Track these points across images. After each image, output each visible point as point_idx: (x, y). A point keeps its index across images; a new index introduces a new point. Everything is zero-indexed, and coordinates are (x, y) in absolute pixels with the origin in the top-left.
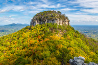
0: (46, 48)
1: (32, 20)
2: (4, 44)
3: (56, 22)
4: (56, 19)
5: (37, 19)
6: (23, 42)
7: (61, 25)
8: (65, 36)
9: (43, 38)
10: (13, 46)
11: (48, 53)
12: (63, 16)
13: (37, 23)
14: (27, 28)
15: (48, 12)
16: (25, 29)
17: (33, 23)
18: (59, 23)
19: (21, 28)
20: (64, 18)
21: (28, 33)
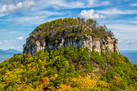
1: (29, 41)
3: (86, 44)
4: (86, 38)
5: (39, 39)
7: (98, 50)
12: (102, 30)
13: (40, 48)
14: (15, 59)
15: (65, 21)
16: (10, 61)
18: (92, 46)
21: (18, 71)
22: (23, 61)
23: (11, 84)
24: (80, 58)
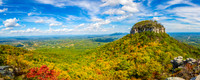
0: (146, 53)
1: (132, 29)
4: (154, 28)
5: (136, 28)
7: (158, 32)
8: (162, 42)
11: (148, 58)
13: (136, 32)
14: (127, 36)
17: (132, 31)
18: (156, 31)
19: (122, 36)
20: (160, 26)
21: (129, 40)
22: (130, 37)
23: (126, 45)
24: (151, 35)
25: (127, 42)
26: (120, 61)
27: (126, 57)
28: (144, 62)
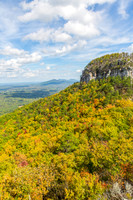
0: (109, 120)
1: (84, 72)
2: (42, 110)
3: (129, 74)
4: (129, 69)
5: (91, 71)
6: (68, 110)
9: (104, 105)
10: (54, 114)
11: (114, 130)
13: (92, 78)
14: (75, 86)
15: (112, 56)
16: (72, 87)
17: (84, 77)
19: (65, 87)
21: (77, 94)
22: (80, 87)
23: (73, 103)
24: (123, 85)
25: (74, 96)
26: (60, 134)
27: (71, 125)
28: (105, 138)
